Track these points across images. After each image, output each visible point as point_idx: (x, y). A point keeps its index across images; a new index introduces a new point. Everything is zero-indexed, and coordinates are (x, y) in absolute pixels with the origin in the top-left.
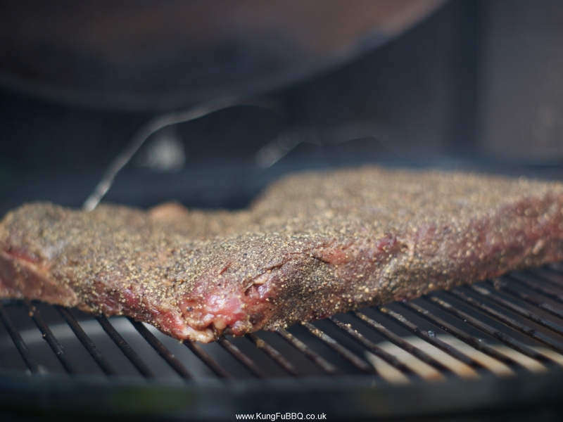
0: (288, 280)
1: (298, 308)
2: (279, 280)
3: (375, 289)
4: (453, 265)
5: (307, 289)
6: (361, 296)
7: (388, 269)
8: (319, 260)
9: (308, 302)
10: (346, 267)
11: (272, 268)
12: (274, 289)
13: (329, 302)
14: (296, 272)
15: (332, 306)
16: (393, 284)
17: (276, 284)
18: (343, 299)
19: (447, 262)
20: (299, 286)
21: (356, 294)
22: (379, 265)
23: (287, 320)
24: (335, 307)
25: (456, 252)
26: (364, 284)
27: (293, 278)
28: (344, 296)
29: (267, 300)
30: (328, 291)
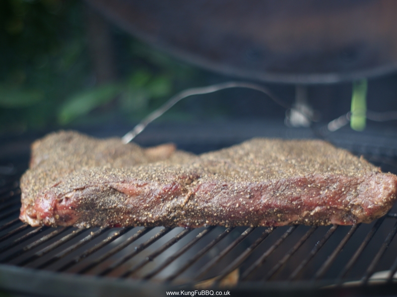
0: (85, 199)
1: (97, 217)
2: (78, 197)
3: (157, 216)
4: (222, 211)
5: (100, 207)
6: (145, 218)
7: (169, 205)
8: (115, 191)
9: (104, 214)
10: (137, 198)
11: (77, 190)
12: (75, 202)
13: (120, 217)
14: (92, 194)
15: (123, 221)
16: (172, 215)
17: (76, 199)
18: (130, 218)
19: (216, 207)
20: (95, 204)
21: (141, 216)
22: (163, 201)
23: (90, 223)
24: (125, 222)
25: (227, 203)
26: (150, 211)
27: (89, 197)
28: (131, 216)
29: (70, 208)
30: (118, 211)
